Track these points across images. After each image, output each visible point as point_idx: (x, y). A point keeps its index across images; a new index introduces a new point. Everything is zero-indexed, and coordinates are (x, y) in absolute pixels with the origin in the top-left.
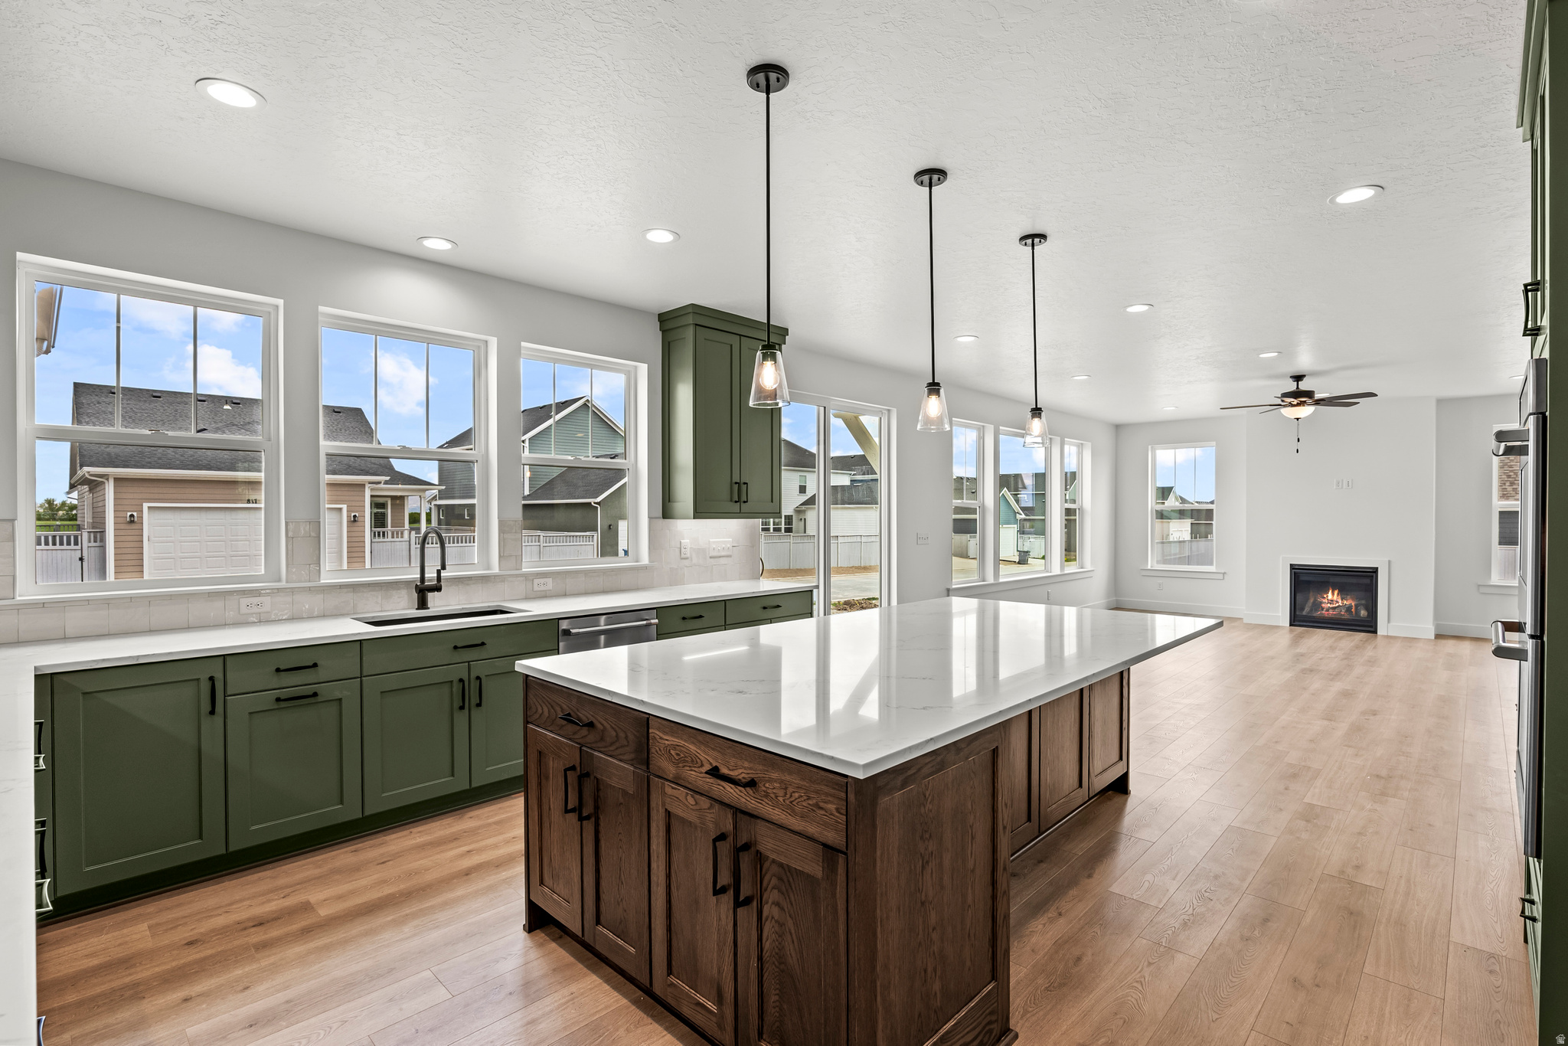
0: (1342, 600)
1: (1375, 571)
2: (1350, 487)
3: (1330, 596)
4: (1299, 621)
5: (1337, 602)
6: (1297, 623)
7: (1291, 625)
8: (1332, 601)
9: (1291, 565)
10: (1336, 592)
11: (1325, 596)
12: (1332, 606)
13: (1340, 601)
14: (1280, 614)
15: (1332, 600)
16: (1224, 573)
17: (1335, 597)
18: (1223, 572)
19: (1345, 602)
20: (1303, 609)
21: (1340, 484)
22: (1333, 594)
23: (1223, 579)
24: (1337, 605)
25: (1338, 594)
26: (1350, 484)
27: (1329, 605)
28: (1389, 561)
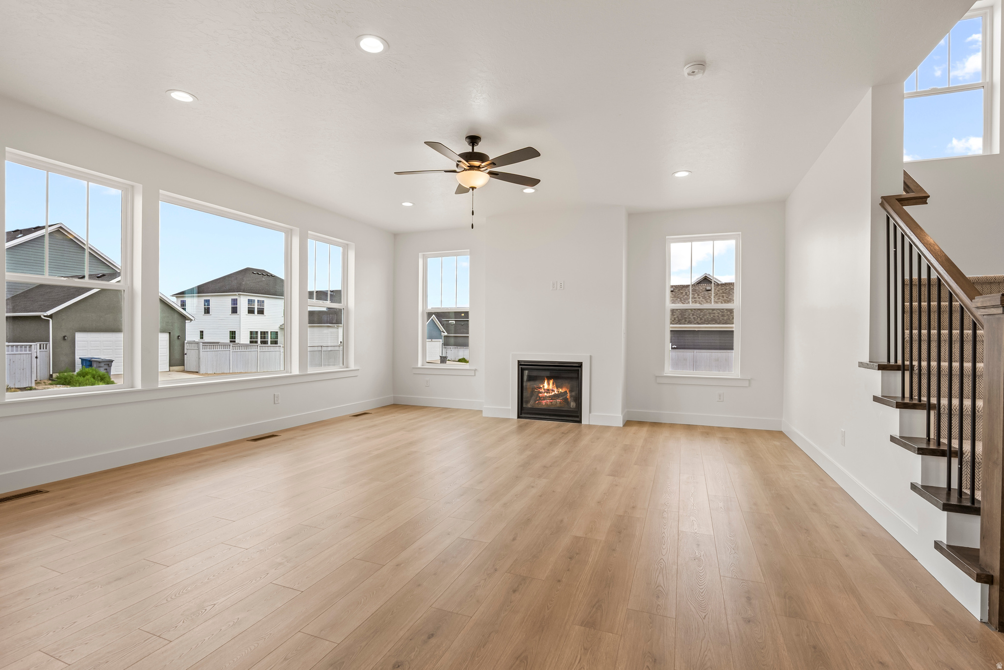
0: (557, 388)
1: (580, 365)
2: (562, 288)
3: (546, 386)
4: (525, 413)
5: (553, 391)
6: (523, 415)
7: (519, 417)
8: (548, 390)
9: (518, 361)
10: (551, 382)
11: (541, 386)
12: (548, 395)
13: (556, 390)
14: (510, 408)
15: (548, 387)
16: (475, 370)
17: (551, 387)
18: (474, 368)
19: (560, 390)
20: (527, 402)
21: (555, 285)
22: (549, 384)
23: (475, 375)
24: (553, 393)
25: (553, 383)
26: (562, 286)
27: (546, 394)
28: (591, 356)
